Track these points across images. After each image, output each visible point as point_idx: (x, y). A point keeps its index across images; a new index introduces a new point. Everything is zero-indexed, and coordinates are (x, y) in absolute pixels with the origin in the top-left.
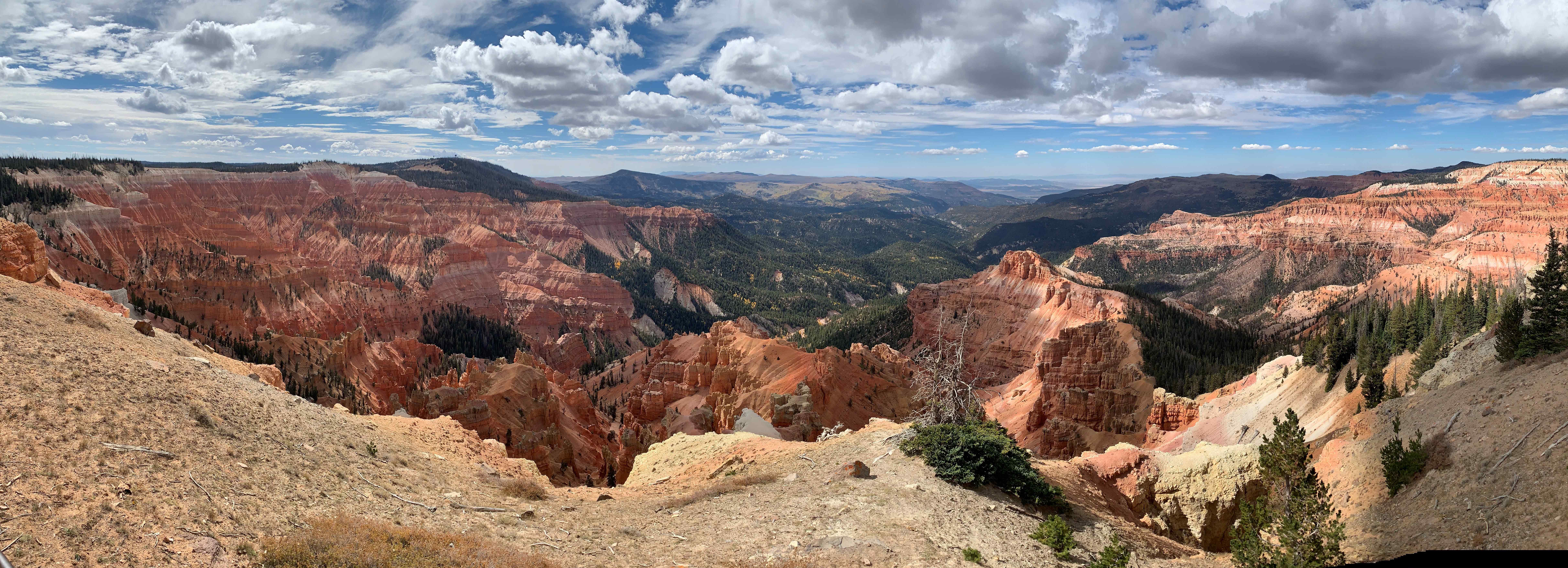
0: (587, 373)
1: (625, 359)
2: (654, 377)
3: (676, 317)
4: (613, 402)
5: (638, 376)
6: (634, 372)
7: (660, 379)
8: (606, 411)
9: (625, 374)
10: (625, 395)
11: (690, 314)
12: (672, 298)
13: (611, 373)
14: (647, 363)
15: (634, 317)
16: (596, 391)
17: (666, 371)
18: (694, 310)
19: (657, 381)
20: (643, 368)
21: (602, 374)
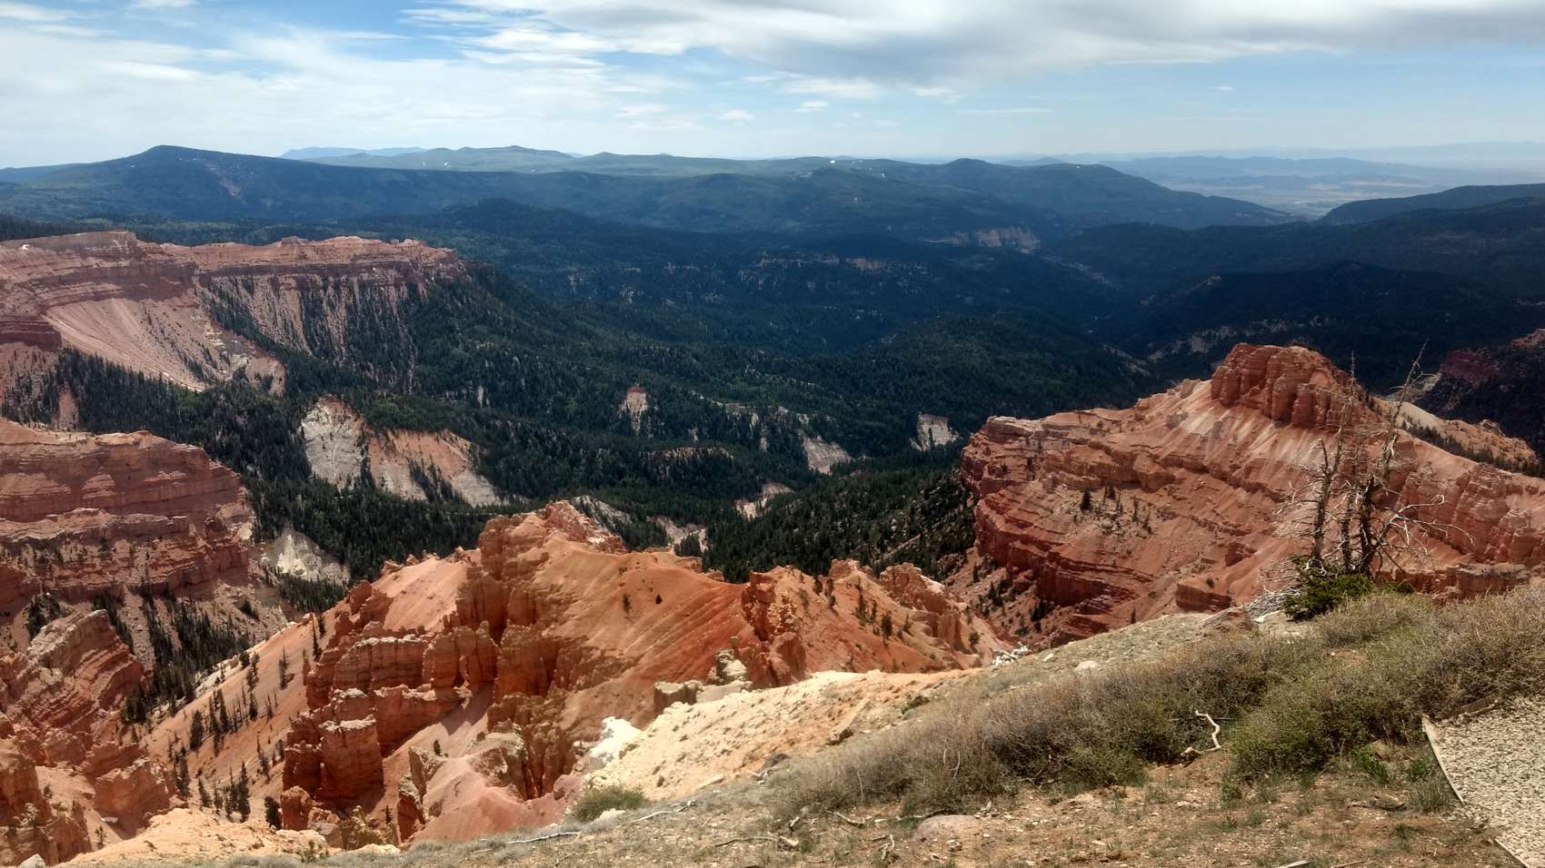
0: (142, 719)
1: (251, 652)
2: (345, 685)
3: (373, 522)
4: (237, 773)
5: (297, 691)
6: (283, 685)
7: (364, 685)
8: (218, 803)
9: (259, 691)
10: (268, 750)
11: (412, 509)
12: (357, 473)
13: (219, 696)
14: (317, 652)
15: (257, 536)
16: (180, 759)
17: (377, 662)
18: (422, 496)
19: (354, 692)
20: (306, 668)
21: (190, 709)
